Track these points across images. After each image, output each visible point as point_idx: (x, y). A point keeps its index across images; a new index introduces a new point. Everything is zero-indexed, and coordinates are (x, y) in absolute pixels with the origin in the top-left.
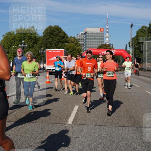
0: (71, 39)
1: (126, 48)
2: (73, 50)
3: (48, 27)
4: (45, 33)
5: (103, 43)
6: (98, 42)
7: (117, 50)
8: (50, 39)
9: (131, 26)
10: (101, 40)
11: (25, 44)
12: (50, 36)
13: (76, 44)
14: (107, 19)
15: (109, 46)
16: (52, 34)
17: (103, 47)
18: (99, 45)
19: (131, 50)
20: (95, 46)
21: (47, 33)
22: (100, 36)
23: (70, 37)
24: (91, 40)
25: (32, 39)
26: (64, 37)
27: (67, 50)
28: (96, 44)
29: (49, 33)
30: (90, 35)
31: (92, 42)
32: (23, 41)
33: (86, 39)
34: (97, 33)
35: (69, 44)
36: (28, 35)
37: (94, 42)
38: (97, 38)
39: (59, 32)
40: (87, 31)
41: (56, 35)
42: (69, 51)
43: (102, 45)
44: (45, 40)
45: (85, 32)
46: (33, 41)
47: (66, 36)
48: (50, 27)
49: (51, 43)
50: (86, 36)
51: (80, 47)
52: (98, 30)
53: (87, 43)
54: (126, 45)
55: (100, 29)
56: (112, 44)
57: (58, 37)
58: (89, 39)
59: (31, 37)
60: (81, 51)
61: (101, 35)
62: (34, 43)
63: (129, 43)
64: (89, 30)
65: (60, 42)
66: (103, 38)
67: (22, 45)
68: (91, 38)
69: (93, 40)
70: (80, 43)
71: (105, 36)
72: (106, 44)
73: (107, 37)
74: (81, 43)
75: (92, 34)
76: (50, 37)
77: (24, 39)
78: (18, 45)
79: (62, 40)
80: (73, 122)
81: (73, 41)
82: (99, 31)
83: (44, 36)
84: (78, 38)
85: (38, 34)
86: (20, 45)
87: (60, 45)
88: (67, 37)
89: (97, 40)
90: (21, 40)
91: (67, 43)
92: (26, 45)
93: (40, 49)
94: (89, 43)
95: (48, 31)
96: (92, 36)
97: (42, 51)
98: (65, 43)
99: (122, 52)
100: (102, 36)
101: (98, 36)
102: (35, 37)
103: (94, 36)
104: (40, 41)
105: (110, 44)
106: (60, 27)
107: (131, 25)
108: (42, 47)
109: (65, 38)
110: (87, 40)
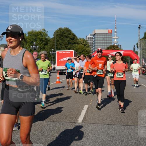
0: (80, 40)
1: (134, 49)
2: (83, 51)
3: (58, 29)
4: (55, 35)
5: (111, 44)
6: (106, 43)
7: (126, 51)
8: (60, 40)
9: (139, 28)
10: (109, 42)
11: (36, 46)
12: (60, 37)
13: (85, 45)
14: (116, 21)
15: (117, 47)
16: (62, 36)
17: (111, 48)
18: (108, 46)
19: (139, 51)
20: (104, 47)
21: (57, 35)
22: (108, 38)
23: (79, 38)
24: (100, 42)
25: (43, 41)
26: (73, 39)
27: (77, 51)
28: (105, 46)
29: (60, 35)
30: (98, 36)
31: (101, 43)
32: (34, 43)
33: (95, 40)
34: (106, 34)
35: (78, 46)
36: (39, 37)
37: (103, 43)
38: (105, 39)
39: (69, 34)
40: (96, 33)
41: (66, 37)
42: (79, 52)
43: (111, 46)
44: (55, 41)
45: (94, 34)
46: (44, 43)
47: (75, 38)
48: (60, 29)
49: (61, 45)
50: (95, 38)
51: (89, 48)
52: (106, 31)
53: (96, 44)
54: (134, 46)
55: (109, 30)
56: (120, 45)
57: (68, 39)
58: (97, 40)
59: (42, 39)
60: (90, 52)
61: (109, 36)
62: (45, 45)
63: (137, 44)
64: (98, 31)
65: (70, 43)
66: (111, 39)
67: (34, 46)
68: (100, 39)
69: (102, 42)
70: (89, 44)
71: (113, 37)
72: (114, 45)
73: (115, 38)
74: (91, 44)
75: (101, 35)
76: (60, 39)
77: (36, 41)
78: (30, 46)
79: (72, 42)
80: (83, 121)
81: (82, 42)
82: (108, 32)
83: (54, 38)
84: (87, 40)
85: (48, 35)
86: (31, 47)
87: (69, 46)
88: (77, 39)
89: (105, 42)
90: (32, 42)
91: (76, 45)
92: (38, 47)
93: (51, 51)
94: (98, 44)
95: (58, 33)
96: (101, 38)
97: (52, 52)
98: (74, 44)
99: (130, 53)
100: (110, 38)
101: (106, 38)
102: (46, 39)
103: (103, 38)
104: (51, 43)
105: (118, 45)
106: (69, 29)
107: (139, 26)
108: (52, 48)
109: (75, 39)
110: (96, 42)
